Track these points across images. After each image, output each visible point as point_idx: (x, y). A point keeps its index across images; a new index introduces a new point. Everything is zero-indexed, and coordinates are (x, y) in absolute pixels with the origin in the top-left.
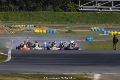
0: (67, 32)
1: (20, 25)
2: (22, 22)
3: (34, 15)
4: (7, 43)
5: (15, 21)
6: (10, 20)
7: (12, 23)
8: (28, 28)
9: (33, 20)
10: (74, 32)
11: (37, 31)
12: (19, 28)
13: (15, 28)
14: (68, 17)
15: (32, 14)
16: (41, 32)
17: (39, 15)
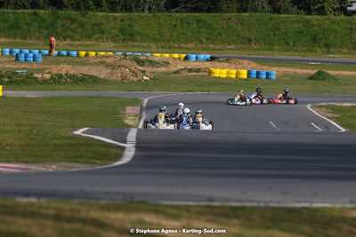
0: (311, 78)
1: (167, 55)
2: (176, 45)
3: (211, 25)
4: (129, 109)
5: (155, 41)
6: (139, 38)
7: (144, 47)
8: (192, 64)
9: (208, 39)
10: (334, 78)
11: (220, 72)
12: (166, 63)
13: (152, 63)
14: (316, 31)
15: (205, 22)
16: (234, 76)
17: (227, 24)
